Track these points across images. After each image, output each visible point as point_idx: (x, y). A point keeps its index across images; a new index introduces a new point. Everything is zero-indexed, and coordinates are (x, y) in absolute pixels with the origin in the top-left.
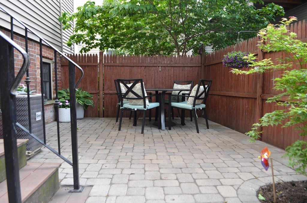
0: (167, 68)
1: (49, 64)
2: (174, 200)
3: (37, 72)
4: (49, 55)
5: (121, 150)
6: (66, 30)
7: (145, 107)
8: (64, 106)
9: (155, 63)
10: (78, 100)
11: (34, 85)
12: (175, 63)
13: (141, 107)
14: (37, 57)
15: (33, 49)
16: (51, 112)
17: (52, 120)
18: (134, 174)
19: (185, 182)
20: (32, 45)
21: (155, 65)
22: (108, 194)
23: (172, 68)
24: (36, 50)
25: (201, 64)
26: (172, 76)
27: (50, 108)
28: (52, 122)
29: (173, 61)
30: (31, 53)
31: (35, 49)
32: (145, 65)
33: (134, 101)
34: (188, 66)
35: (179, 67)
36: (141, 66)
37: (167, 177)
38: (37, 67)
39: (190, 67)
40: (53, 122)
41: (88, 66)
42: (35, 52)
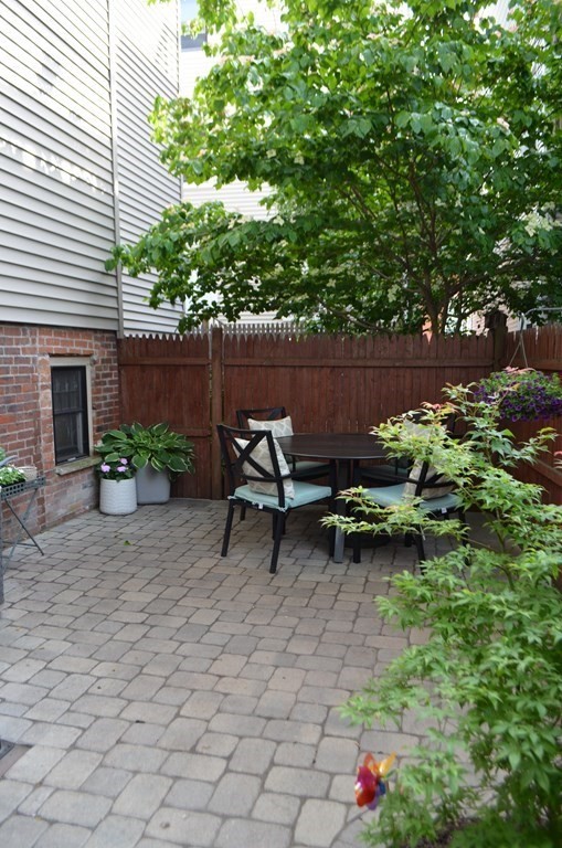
0: (392, 370)
1: (83, 369)
2: (167, 826)
3: (41, 398)
4: (78, 348)
5: (174, 632)
6: (141, 275)
7: (282, 503)
8: (114, 475)
9: (358, 358)
10: (150, 459)
11: (30, 432)
12: (418, 358)
13: (273, 502)
14: (40, 362)
15: (27, 342)
16: (85, 487)
17: (87, 507)
18: (143, 722)
19: (240, 770)
20: (25, 334)
21: (360, 363)
22: (43, 780)
23: (408, 370)
24: (38, 345)
25: (494, 359)
26: (407, 392)
27: (83, 478)
28: (86, 511)
29: (411, 350)
30: (22, 355)
31: (34, 341)
32: (332, 362)
33: (257, 484)
34: (451, 364)
35: (426, 370)
36: (322, 367)
37: (209, 747)
38: (40, 384)
39: (458, 370)
40: (89, 511)
41: (185, 366)
42: (33, 351)
